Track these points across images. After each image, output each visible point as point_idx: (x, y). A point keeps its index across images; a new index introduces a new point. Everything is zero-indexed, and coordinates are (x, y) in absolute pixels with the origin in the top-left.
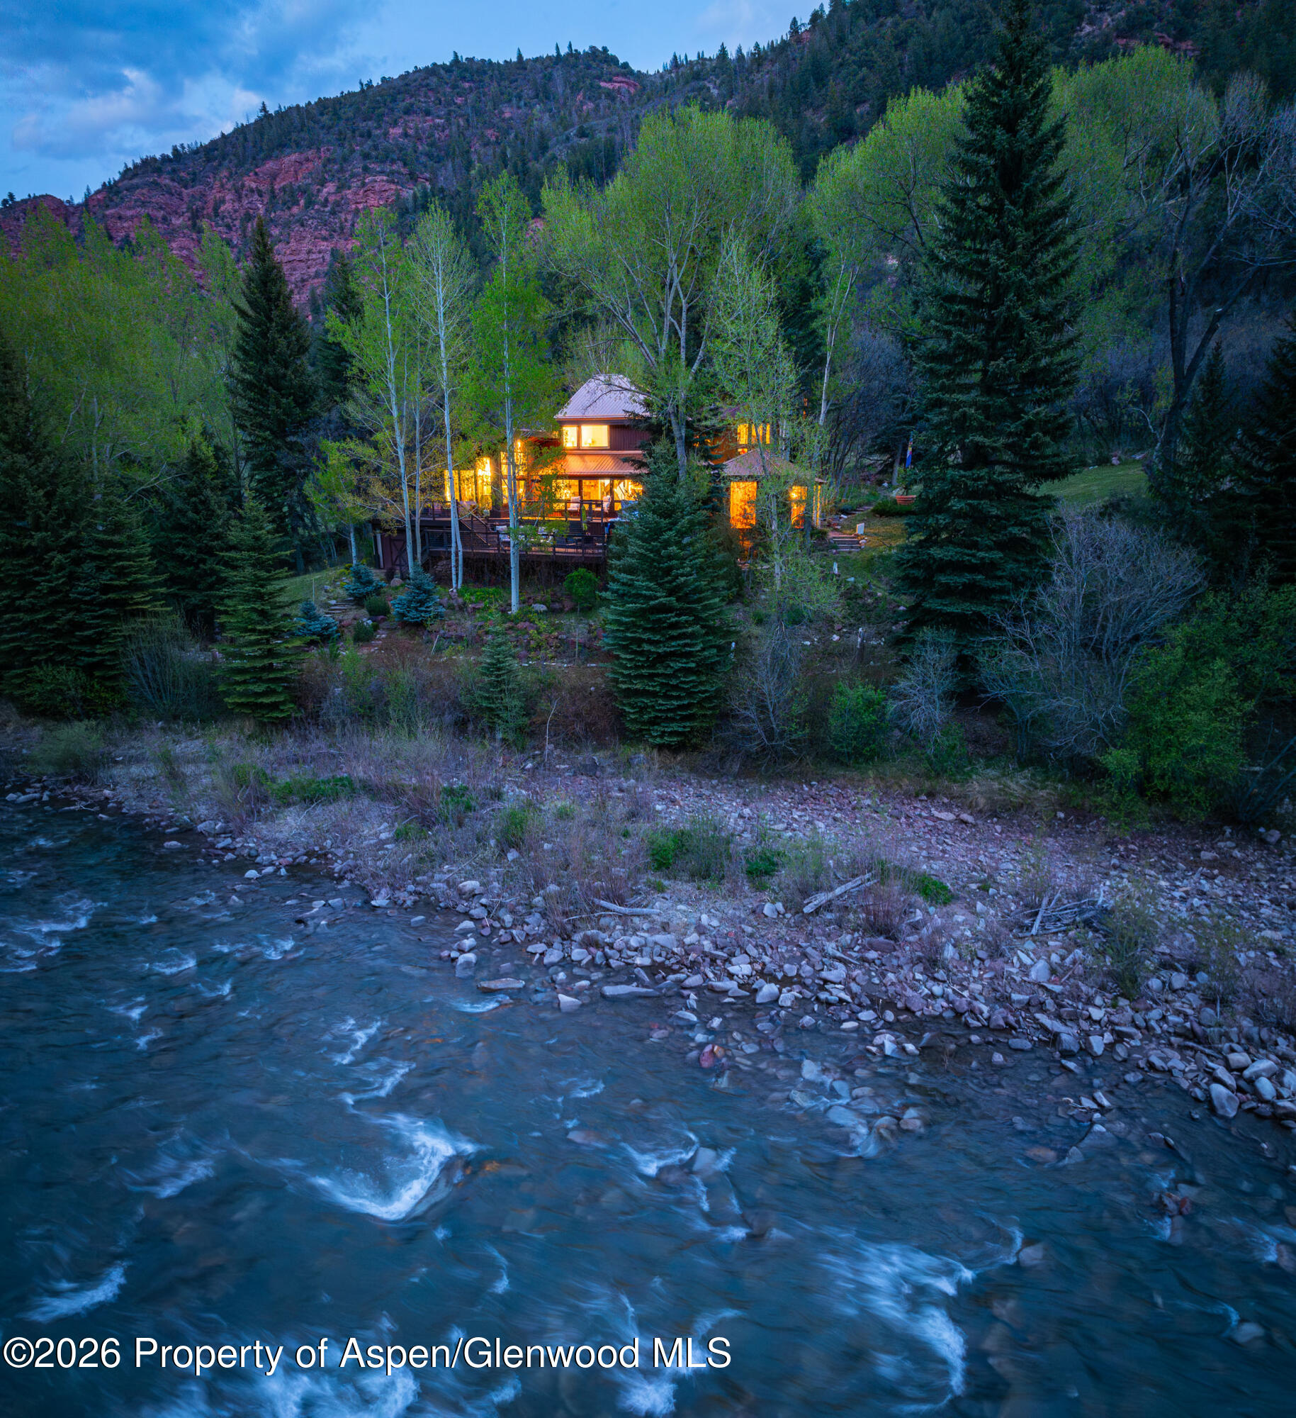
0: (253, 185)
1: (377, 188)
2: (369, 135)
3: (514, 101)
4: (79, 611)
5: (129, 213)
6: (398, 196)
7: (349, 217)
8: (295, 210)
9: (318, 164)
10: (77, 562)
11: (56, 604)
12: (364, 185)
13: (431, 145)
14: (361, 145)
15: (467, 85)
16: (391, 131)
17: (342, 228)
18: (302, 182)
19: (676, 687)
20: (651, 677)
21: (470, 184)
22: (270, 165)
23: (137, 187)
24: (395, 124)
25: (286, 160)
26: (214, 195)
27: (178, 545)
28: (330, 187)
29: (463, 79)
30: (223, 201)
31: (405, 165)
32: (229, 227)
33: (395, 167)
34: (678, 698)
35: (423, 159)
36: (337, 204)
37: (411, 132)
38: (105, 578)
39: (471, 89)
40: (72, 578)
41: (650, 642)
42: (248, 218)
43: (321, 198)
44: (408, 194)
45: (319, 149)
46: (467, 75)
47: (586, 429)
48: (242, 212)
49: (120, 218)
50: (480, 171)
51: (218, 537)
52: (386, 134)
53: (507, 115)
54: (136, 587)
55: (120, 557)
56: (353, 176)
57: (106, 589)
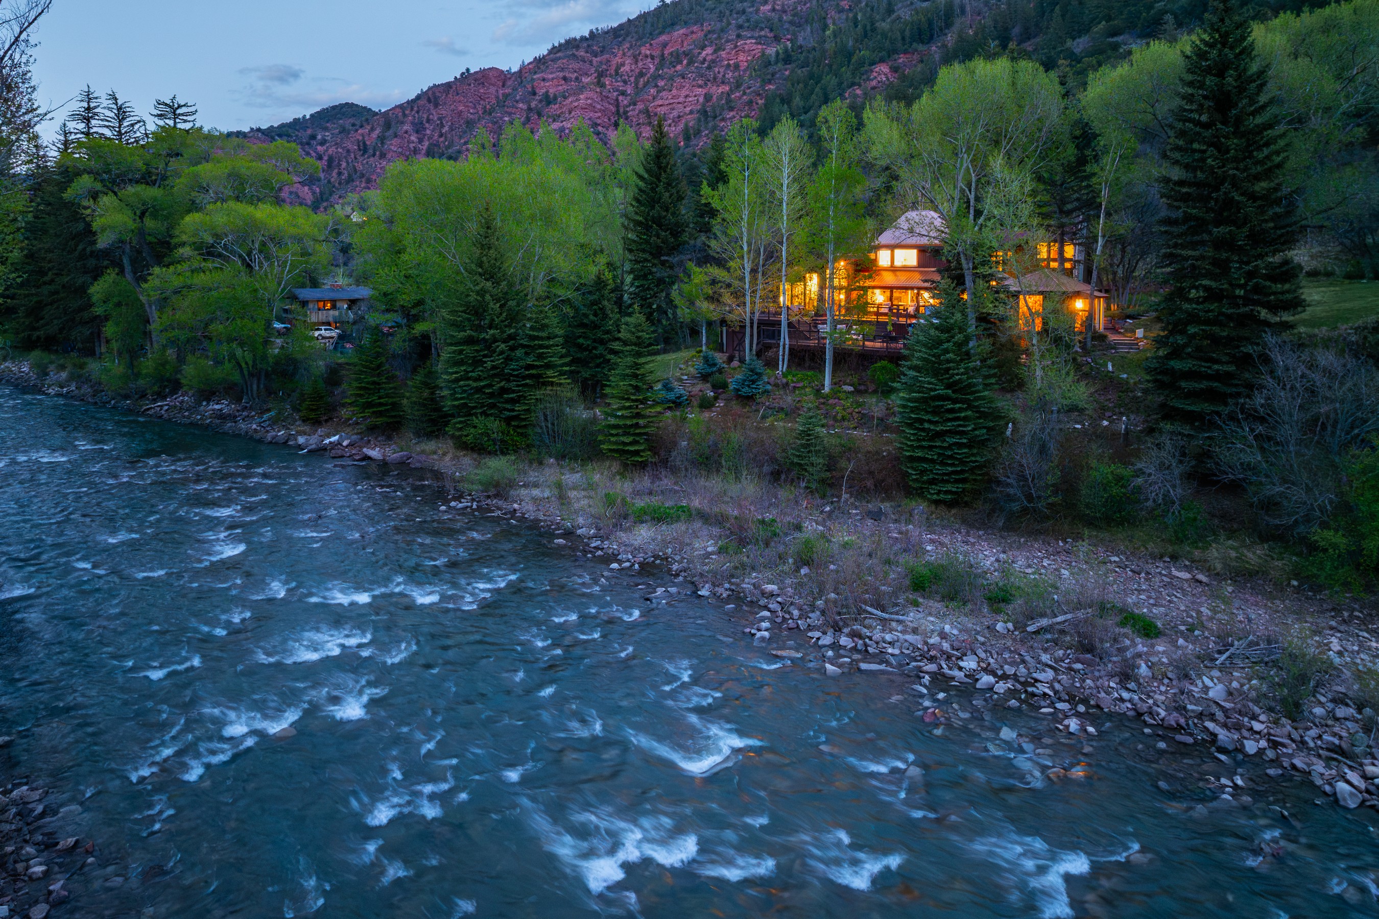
0: (648, 52)
1: (747, 47)
2: (744, 12)
4: (508, 381)
5: (550, 76)
6: (763, 54)
7: (722, 70)
8: (679, 67)
9: (700, 35)
10: (513, 349)
11: (495, 375)
12: (736, 46)
13: (794, 15)
14: (737, 19)
17: (715, 78)
18: (686, 48)
19: (951, 457)
20: (931, 448)
21: (825, 41)
22: (664, 38)
23: (560, 58)
25: (676, 34)
26: (618, 60)
27: (580, 337)
28: (709, 50)
30: (623, 65)
31: (771, 30)
32: (625, 82)
33: (763, 33)
34: (953, 465)
35: (786, 26)
36: (713, 61)
37: (777, 7)
38: (529, 361)
40: (508, 359)
41: (930, 422)
42: (641, 74)
43: (700, 58)
44: (771, 51)
45: (702, 25)
47: (897, 252)
48: (637, 71)
49: (544, 80)
50: (834, 31)
51: (608, 332)
52: (758, 10)
54: (548, 366)
55: (541, 347)
56: (728, 41)
57: (529, 367)
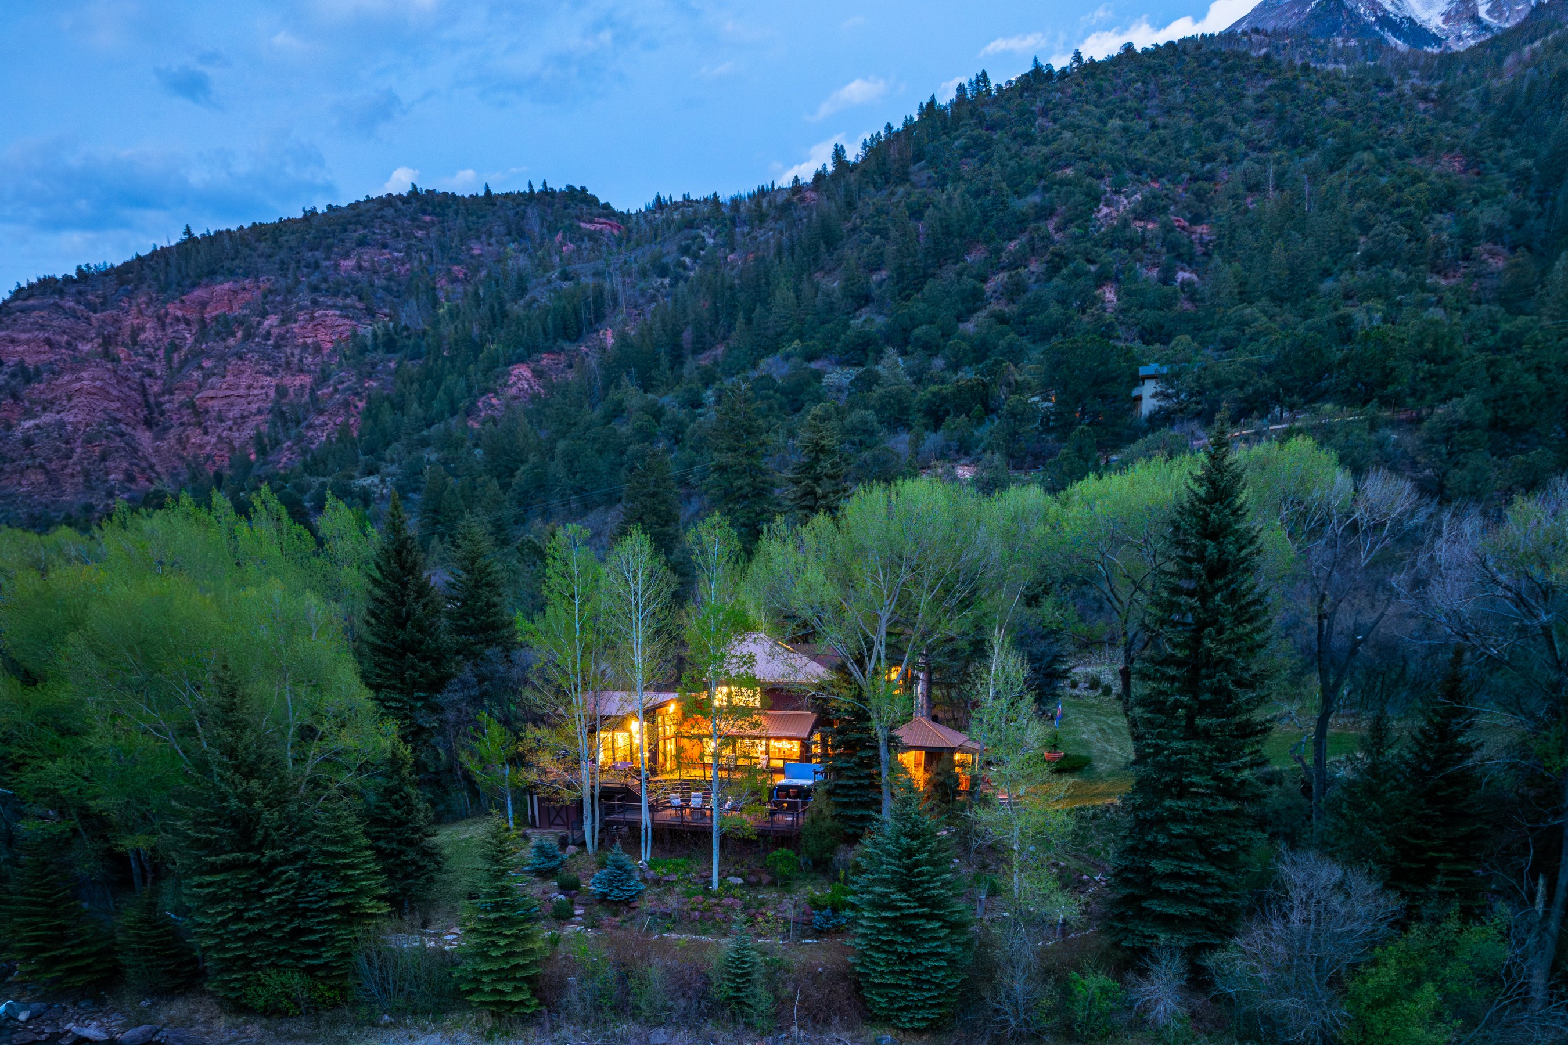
0: (179, 313)
1: (329, 321)
2: (317, 266)
3: (484, 237)
4: (304, 918)
5: (24, 336)
6: (355, 335)
7: (297, 352)
8: (231, 341)
9: (257, 294)
11: (283, 913)
12: (313, 318)
13: (390, 279)
14: (308, 276)
15: (428, 218)
16: (342, 262)
17: (288, 363)
18: (237, 312)
21: (438, 322)
22: (199, 293)
23: (34, 308)
24: (347, 255)
25: (218, 288)
26: (130, 321)
28: (272, 320)
29: (425, 212)
30: (142, 329)
31: (361, 299)
32: (151, 357)
33: (348, 301)
35: (380, 293)
36: (282, 337)
37: (366, 265)
38: (332, 888)
39: (433, 223)
42: (174, 347)
43: (262, 331)
44: (366, 330)
45: (257, 278)
46: (430, 208)
48: (166, 341)
49: (12, 341)
50: (450, 311)
52: (337, 265)
53: (476, 252)
55: (346, 867)
56: (300, 308)
57: (332, 897)
